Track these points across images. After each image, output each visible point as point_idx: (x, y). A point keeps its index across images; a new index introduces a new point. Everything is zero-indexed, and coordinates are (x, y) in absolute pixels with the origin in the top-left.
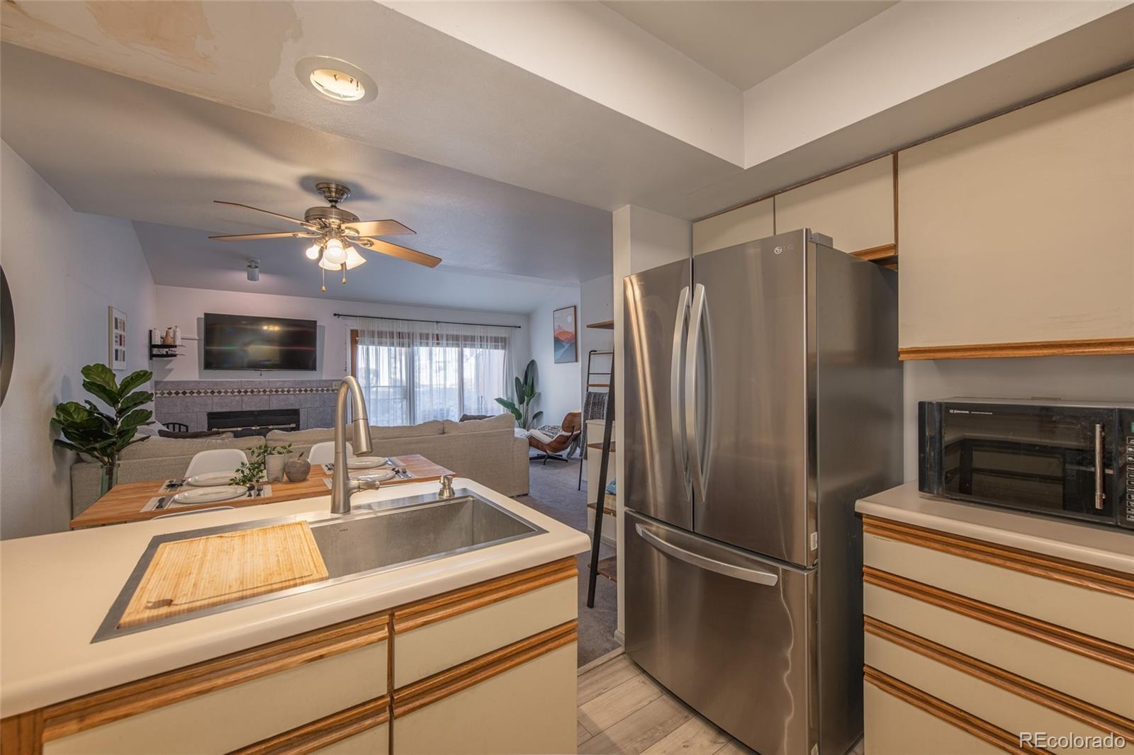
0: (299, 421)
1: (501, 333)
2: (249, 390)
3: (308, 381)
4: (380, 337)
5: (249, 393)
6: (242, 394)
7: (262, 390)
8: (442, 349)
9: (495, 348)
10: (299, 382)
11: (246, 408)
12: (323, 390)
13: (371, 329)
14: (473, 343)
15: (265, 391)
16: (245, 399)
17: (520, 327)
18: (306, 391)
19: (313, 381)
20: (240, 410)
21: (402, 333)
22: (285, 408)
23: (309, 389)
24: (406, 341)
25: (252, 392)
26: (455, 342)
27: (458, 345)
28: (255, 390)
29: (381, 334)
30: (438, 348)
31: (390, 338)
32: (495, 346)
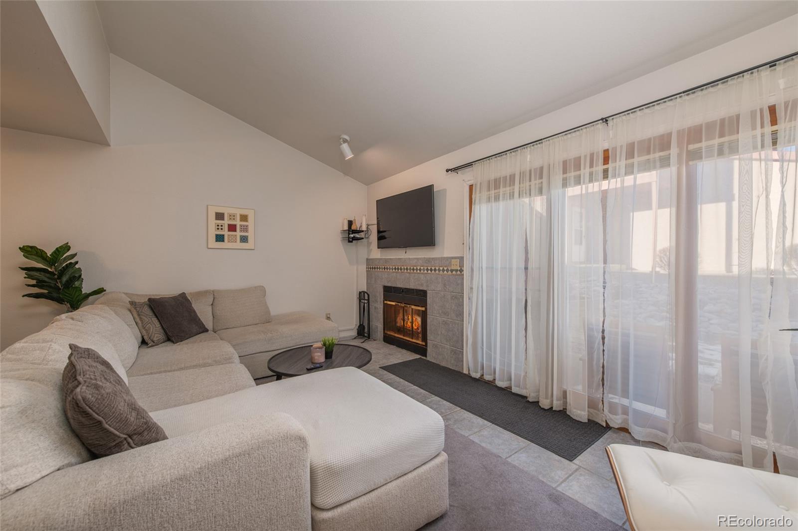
0: (426, 304)
3: (434, 259)
7: (406, 268)
10: (426, 260)
12: (443, 270)
16: (398, 276)
18: (431, 270)
19: (438, 259)
22: (418, 288)
23: (433, 268)
28: (402, 267)
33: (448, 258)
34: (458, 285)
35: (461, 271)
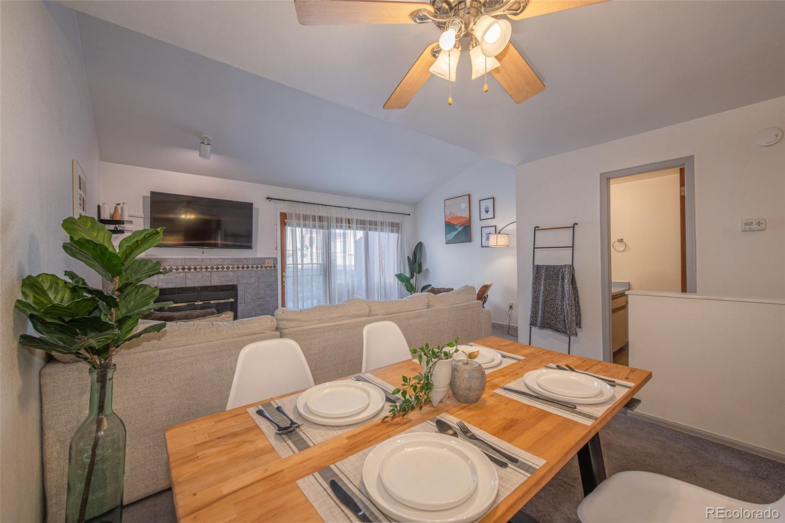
0: (237, 296)
1: (395, 219)
2: (192, 267)
3: (245, 259)
4: (306, 220)
5: (192, 270)
6: (186, 270)
7: (204, 267)
8: (352, 231)
9: (392, 232)
10: (237, 259)
11: (190, 284)
12: (257, 267)
13: (297, 212)
14: (376, 227)
15: (207, 268)
16: (189, 275)
17: (409, 215)
18: (243, 268)
19: (249, 259)
20: (184, 286)
21: (322, 217)
22: (225, 283)
23: (245, 266)
24: (325, 224)
25: (195, 269)
26: (362, 226)
27: (364, 229)
28: (198, 267)
29: (305, 218)
30: (349, 231)
31: (313, 221)
32: (392, 229)
33: (261, 259)
34: (272, 276)
35: (275, 267)
